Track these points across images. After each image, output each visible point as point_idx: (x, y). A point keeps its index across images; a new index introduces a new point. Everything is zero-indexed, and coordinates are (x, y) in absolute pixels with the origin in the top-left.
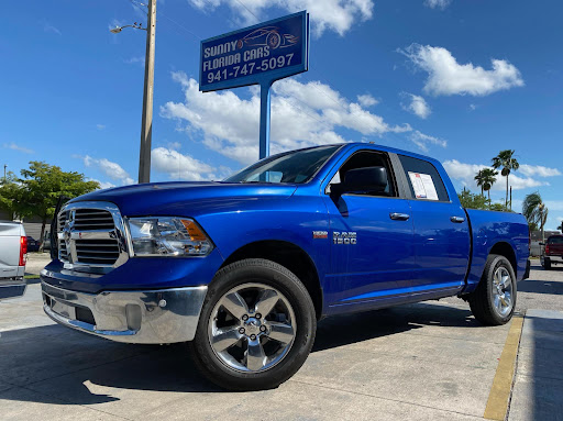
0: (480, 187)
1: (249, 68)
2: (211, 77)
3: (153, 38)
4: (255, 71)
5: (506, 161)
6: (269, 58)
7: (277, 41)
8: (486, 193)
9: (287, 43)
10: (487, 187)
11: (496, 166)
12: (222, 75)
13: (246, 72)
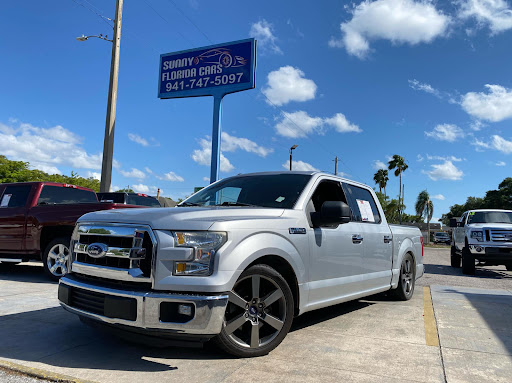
0: (378, 185)
1: (204, 82)
2: (169, 87)
3: (118, 49)
4: (209, 85)
5: (397, 164)
6: (221, 75)
7: (229, 61)
8: (383, 189)
9: (238, 64)
10: (383, 185)
11: (390, 168)
12: (180, 86)
13: (201, 85)
